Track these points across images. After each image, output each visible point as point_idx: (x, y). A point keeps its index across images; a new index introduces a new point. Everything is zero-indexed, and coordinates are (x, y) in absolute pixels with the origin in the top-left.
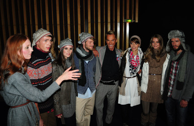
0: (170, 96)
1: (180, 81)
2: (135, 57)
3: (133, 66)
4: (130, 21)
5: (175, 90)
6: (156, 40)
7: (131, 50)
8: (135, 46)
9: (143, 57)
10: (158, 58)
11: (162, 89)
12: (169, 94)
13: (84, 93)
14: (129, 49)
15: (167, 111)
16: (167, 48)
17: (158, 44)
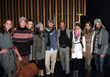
2: (77, 33)
3: (76, 37)
4: (80, 15)
9: (81, 32)
10: (89, 34)
13: (50, 50)
16: (94, 28)
17: (89, 27)
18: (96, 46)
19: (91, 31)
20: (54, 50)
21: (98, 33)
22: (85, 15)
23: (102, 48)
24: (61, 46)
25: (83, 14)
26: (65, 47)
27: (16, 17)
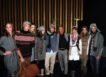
0: (91, 55)
1: (95, 47)
4: (78, 19)
5: (93, 51)
6: (85, 29)
7: (73, 33)
8: (75, 31)
9: (78, 36)
10: (86, 37)
11: (88, 52)
12: (91, 54)
14: (72, 32)
15: (91, 64)
16: (90, 33)
17: (86, 31)
18: (92, 48)
19: (87, 35)
20: (54, 52)
21: (94, 37)
22: (82, 20)
23: (98, 50)
24: (60, 48)
25: (81, 19)
26: (63, 50)
27: (19, 21)
